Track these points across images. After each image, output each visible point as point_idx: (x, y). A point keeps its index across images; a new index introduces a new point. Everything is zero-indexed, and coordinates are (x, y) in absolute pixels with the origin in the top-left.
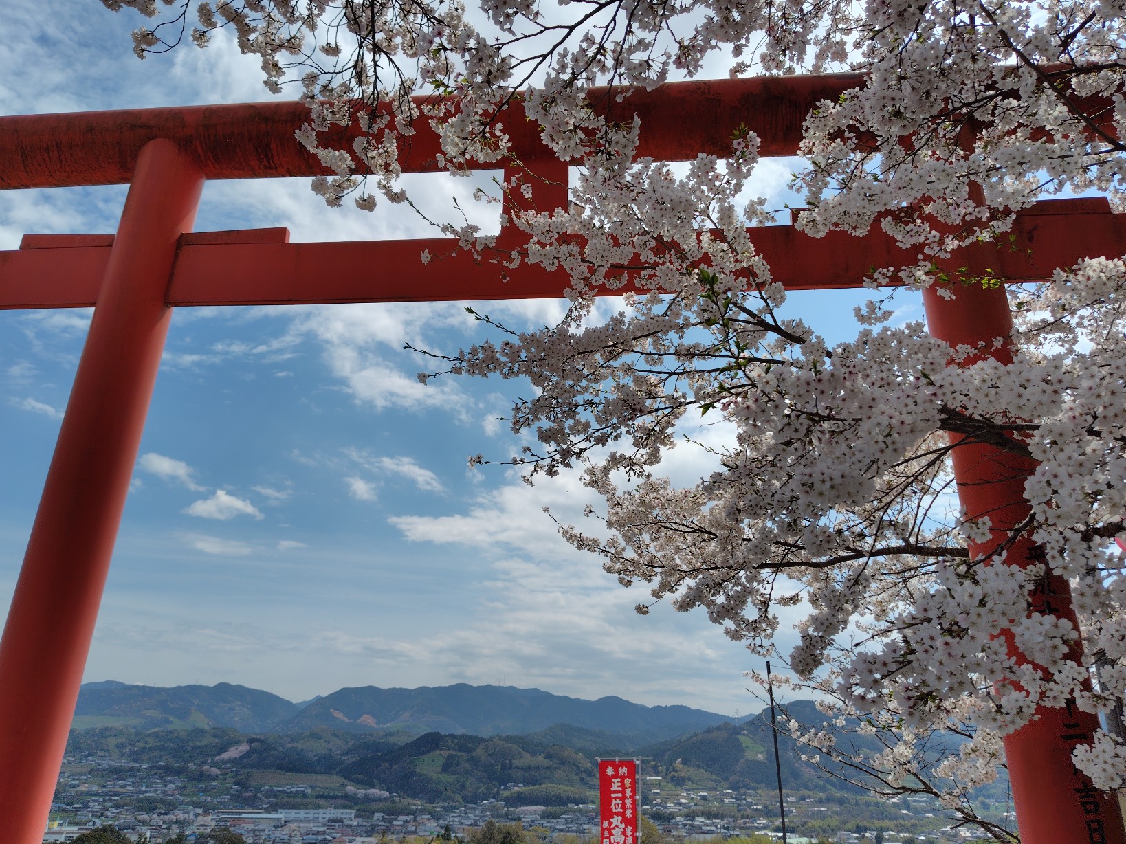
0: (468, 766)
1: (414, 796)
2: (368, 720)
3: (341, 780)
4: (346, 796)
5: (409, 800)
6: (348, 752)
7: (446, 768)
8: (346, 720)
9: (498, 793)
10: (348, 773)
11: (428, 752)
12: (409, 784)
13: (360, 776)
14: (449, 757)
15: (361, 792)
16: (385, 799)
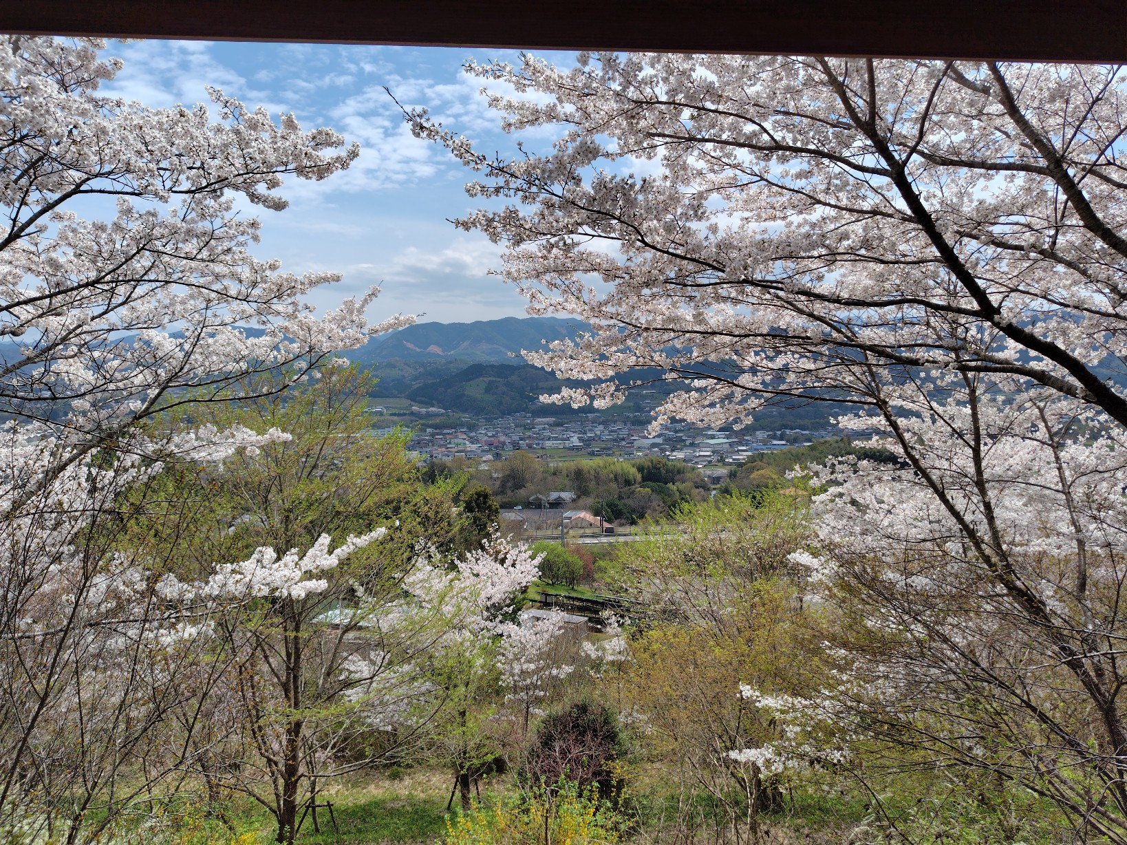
0: (505, 389)
1: (465, 411)
2: (434, 349)
3: (409, 402)
4: (412, 414)
5: (461, 415)
6: (416, 378)
7: (488, 390)
8: (418, 350)
9: (527, 407)
10: (414, 397)
11: (474, 379)
12: (459, 403)
13: (423, 399)
14: (490, 382)
15: (423, 410)
16: (442, 414)
